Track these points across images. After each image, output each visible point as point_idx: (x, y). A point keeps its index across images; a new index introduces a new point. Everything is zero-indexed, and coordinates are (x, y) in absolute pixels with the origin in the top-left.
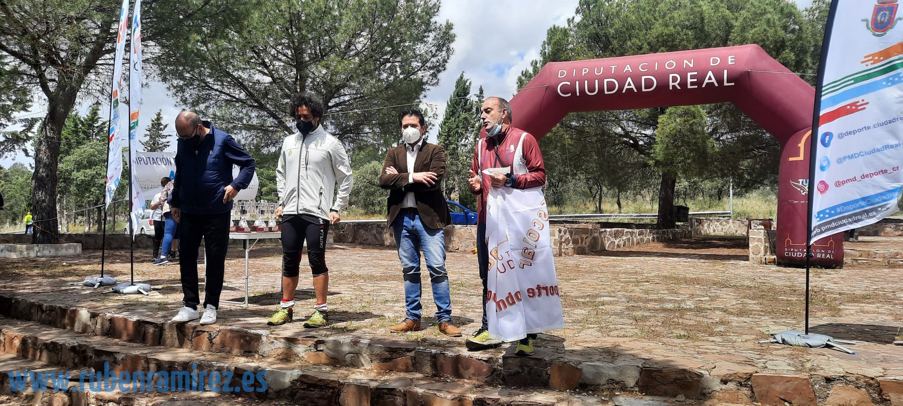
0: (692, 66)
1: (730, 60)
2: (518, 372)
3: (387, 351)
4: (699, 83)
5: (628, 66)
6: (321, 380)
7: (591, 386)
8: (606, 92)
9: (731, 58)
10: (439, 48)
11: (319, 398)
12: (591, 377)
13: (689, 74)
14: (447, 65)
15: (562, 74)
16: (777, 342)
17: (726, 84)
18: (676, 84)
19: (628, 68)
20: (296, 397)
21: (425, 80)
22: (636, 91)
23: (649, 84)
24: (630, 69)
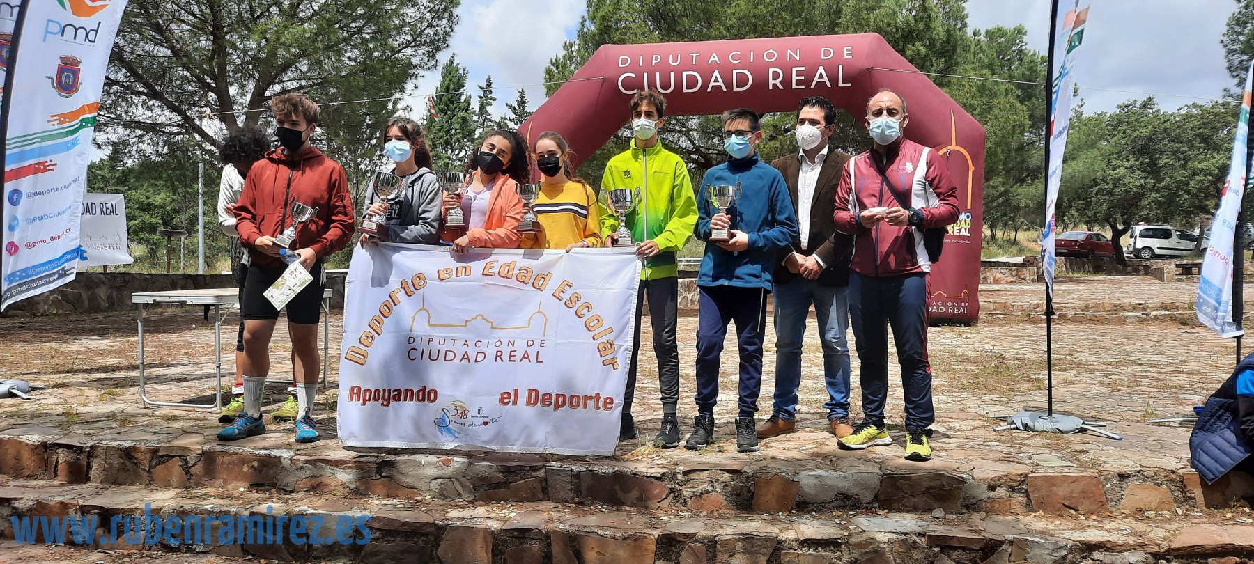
0: (798, 58)
1: (846, 52)
2: (707, 492)
3: (500, 472)
4: (807, 82)
5: (714, 54)
6: (405, 524)
7: (813, 504)
8: (685, 90)
9: (848, 50)
10: (438, 15)
11: (403, 552)
12: (812, 491)
13: (794, 69)
14: (450, 40)
15: (625, 61)
16: (1017, 429)
17: (841, 84)
18: (777, 82)
19: (714, 58)
20: (363, 553)
21: (415, 61)
22: (725, 89)
23: (742, 81)
24: (717, 59)
